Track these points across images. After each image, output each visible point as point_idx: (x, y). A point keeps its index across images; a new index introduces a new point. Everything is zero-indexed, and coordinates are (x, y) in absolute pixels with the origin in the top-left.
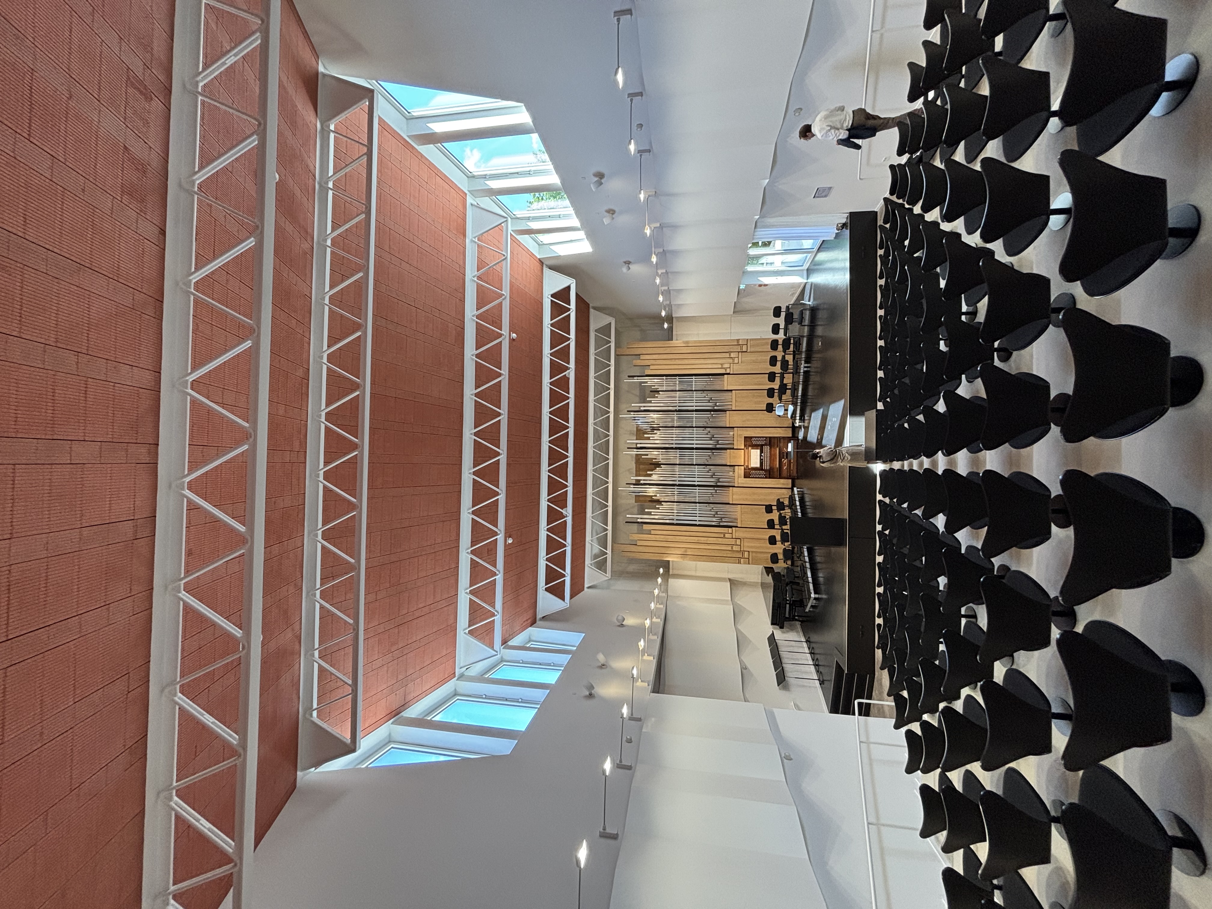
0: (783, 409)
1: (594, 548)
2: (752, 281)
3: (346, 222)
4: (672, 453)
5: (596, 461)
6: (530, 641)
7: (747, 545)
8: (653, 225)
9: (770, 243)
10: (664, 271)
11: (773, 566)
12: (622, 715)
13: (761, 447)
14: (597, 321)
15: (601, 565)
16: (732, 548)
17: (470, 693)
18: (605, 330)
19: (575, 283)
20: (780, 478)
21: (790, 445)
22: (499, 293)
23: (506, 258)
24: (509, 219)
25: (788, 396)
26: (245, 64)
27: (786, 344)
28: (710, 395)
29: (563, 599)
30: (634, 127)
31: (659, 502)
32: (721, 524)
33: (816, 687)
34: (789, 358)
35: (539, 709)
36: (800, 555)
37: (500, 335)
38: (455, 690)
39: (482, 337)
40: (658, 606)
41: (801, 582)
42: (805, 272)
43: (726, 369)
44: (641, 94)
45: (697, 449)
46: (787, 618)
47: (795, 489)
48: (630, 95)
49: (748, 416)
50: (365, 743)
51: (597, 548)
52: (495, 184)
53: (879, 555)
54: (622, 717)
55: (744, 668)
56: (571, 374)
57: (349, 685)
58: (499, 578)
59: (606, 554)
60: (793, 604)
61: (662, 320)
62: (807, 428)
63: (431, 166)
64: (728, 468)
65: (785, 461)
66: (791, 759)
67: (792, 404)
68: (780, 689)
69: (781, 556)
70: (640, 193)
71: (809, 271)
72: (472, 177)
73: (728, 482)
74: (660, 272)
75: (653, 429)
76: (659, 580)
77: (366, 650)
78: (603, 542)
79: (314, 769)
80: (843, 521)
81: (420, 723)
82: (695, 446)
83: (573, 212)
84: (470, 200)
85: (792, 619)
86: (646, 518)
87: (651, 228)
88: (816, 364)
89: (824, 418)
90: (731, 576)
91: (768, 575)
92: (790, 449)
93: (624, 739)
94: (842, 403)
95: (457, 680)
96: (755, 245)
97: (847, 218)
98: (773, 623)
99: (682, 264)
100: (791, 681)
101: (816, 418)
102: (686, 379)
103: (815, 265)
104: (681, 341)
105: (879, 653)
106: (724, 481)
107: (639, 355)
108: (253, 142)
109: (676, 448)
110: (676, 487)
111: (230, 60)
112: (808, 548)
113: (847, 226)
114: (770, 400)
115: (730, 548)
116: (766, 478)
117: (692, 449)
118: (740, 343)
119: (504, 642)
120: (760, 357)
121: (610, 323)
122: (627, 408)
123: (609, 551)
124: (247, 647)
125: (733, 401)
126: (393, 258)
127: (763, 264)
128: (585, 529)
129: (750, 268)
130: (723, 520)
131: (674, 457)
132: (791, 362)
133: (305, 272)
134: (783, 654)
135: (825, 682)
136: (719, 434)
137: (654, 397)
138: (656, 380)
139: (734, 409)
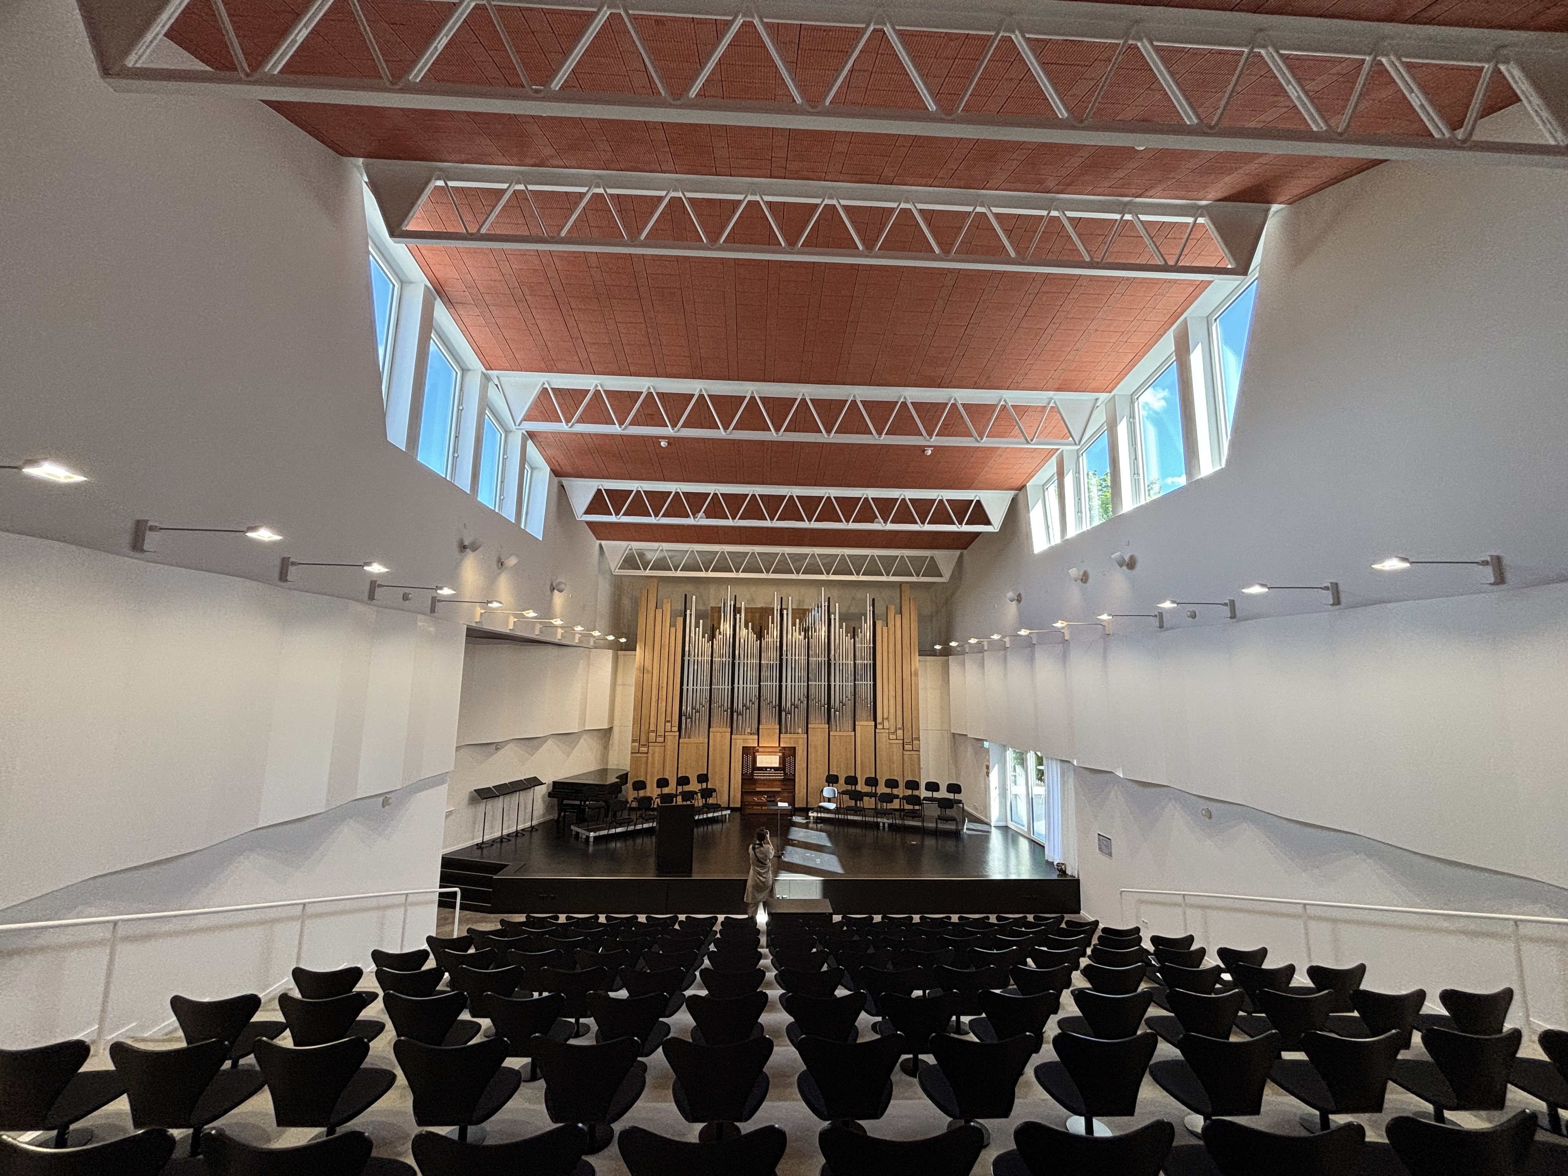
0: (831, 796)
1: (652, 553)
2: (993, 757)
3: (1079, 235)
4: (775, 655)
5: (765, 557)
6: (532, 469)
7: (656, 751)
8: (1066, 632)
9: (1040, 779)
10: (1008, 645)
11: (629, 785)
12: (441, 588)
13: (782, 768)
14: (945, 559)
15: (630, 562)
16: (653, 731)
17: (465, 390)
18: (933, 569)
19: (993, 530)
20: (743, 793)
21: (786, 805)
22: (984, 433)
23: (1028, 443)
24: (1079, 447)
25: (849, 802)
26: (1286, 110)
27: (915, 800)
28: (850, 704)
29: (588, 512)
30: (1191, 608)
31: (712, 638)
32: (683, 718)
33: (473, 839)
34: (896, 805)
35: (445, 479)
36: (643, 819)
37: (930, 434)
38: (469, 370)
39: (929, 411)
40: (577, 636)
41: (609, 819)
42: (1002, 824)
43: (882, 723)
44: (1233, 616)
45: (781, 686)
46: (562, 801)
47: (729, 812)
48: (1232, 602)
49: (822, 751)
50: (400, 250)
51: (652, 557)
52: (1122, 429)
53: (647, 918)
54: (438, 588)
55: (497, 746)
56: (878, 526)
57: (479, 230)
58: (615, 429)
59: (645, 569)
60: (580, 810)
61: (945, 643)
62: (806, 826)
63: (1147, 347)
64: (755, 726)
65: (764, 799)
66: (383, 806)
67: (837, 807)
68: (471, 792)
69: (642, 793)
70: (1109, 615)
71: (1005, 829)
72: (1132, 399)
73: (737, 726)
74: (1007, 639)
75: (806, 630)
76: (611, 638)
77: (524, 253)
78: (661, 565)
79: (367, 180)
80: (689, 872)
81: (428, 324)
82: (784, 684)
83: (1084, 529)
84: (1103, 396)
85: (562, 808)
86: (691, 620)
87: (1063, 628)
88: (887, 837)
89: (819, 848)
90: (616, 730)
91: (617, 778)
92: (780, 804)
93: (407, 590)
94: (840, 870)
95: (482, 372)
96: (1040, 761)
97: (1072, 876)
98: (555, 783)
99: (1017, 667)
100: (481, 807)
101: (820, 838)
102: (870, 674)
103: (1013, 836)
104: (918, 665)
105: (521, 918)
106: (738, 720)
107: (901, 613)
108: (1190, 118)
109: (781, 660)
110: (731, 659)
111: (1293, 91)
112: (653, 828)
113: (1061, 876)
114: (842, 781)
115: (652, 728)
116: (743, 775)
117: (781, 681)
118: (915, 742)
119: (531, 435)
120: (896, 766)
121: (941, 576)
122: (832, 596)
123: (648, 573)
124: (536, 96)
125: (842, 733)
126: (1032, 297)
127: (1015, 770)
128: (678, 542)
129: (1010, 754)
130: (689, 720)
131: (770, 658)
132: (890, 806)
133: (1018, 181)
134: (515, 797)
135: (479, 851)
136: (799, 716)
137: (847, 633)
138: (869, 635)
139: (831, 733)
